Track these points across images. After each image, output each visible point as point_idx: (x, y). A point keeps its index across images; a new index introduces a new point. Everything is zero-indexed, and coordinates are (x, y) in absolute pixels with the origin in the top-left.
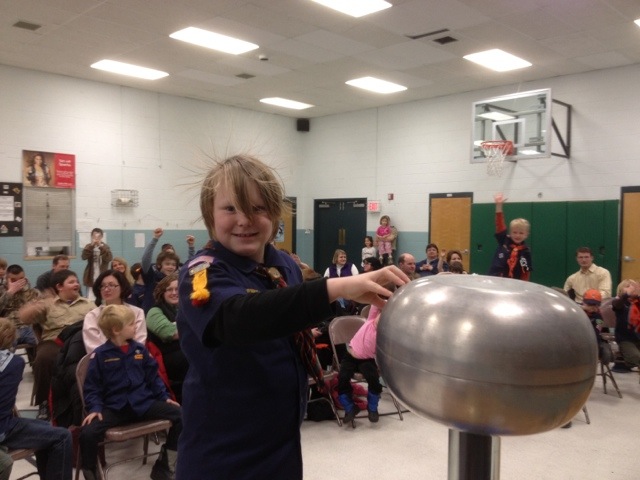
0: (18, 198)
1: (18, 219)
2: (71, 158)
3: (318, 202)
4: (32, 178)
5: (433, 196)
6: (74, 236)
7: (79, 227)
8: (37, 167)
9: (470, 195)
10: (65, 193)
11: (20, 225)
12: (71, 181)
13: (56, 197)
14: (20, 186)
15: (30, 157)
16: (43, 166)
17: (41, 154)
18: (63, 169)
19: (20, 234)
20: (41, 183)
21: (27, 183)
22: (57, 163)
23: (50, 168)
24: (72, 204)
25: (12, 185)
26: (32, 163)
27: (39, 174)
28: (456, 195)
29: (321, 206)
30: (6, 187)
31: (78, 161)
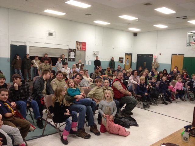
0: (75, 53)
1: (75, 57)
2: (85, 43)
3: (138, 55)
4: (78, 48)
5: (172, 55)
6: (85, 62)
7: (86, 60)
8: (79, 45)
9: (184, 55)
10: (84, 52)
11: (75, 59)
12: (85, 49)
13: (82, 52)
14: (75, 50)
15: (77, 43)
16: (80, 45)
17: (80, 42)
18: (84, 46)
19: (75, 61)
20: (79, 49)
21: (77, 49)
22: (83, 44)
23: (81, 46)
24: (85, 54)
25: (74, 50)
26: (77, 44)
27: (79, 47)
28: (179, 55)
29: (139, 56)
30: (73, 50)
31: (87, 44)
